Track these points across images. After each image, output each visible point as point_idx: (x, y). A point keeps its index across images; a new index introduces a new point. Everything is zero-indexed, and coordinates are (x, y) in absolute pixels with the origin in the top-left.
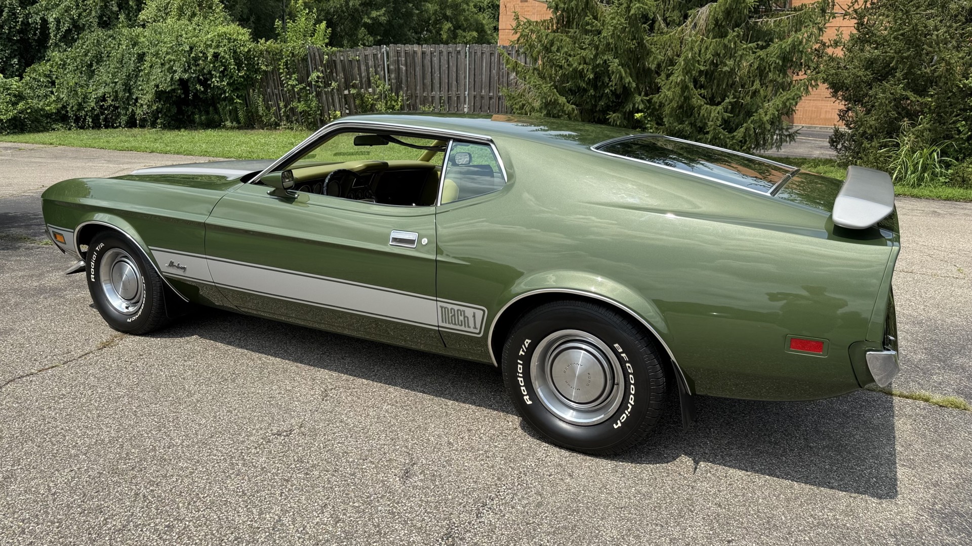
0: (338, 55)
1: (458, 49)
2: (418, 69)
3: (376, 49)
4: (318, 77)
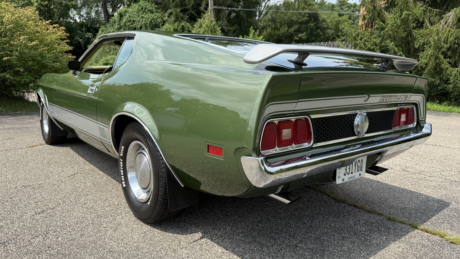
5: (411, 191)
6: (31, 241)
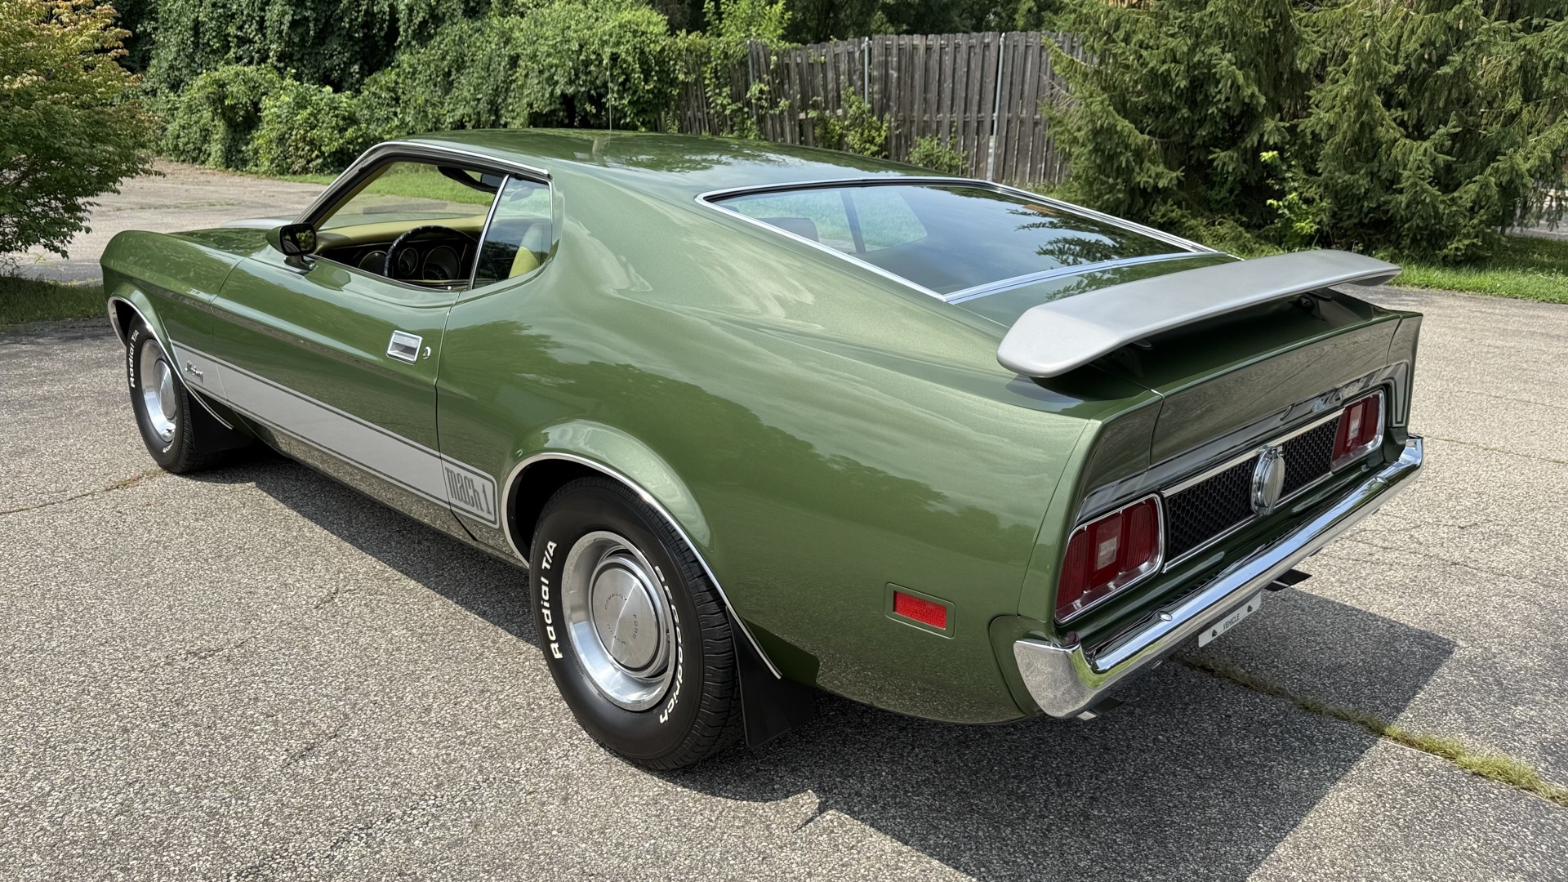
0: (793, 55)
1: (986, 40)
2: (918, 75)
3: (853, 44)
4: (761, 92)
5: (1343, 607)
6: (334, 857)
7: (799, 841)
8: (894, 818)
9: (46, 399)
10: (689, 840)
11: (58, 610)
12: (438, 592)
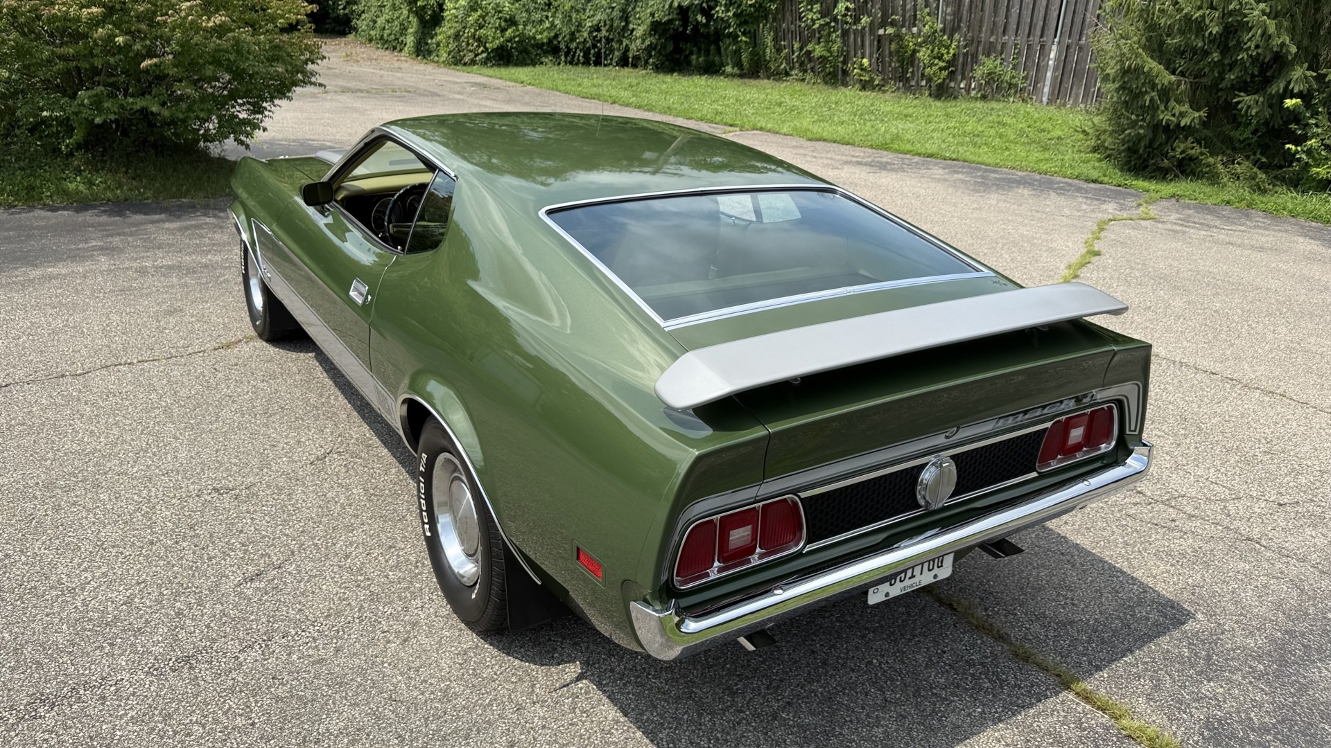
4: (847, 9)
6: (239, 658)
7: (549, 700)
8: (628, 693)
9: (206, 266)
10: (474, 686)
11: (147, 444)
12: (398, 461)
